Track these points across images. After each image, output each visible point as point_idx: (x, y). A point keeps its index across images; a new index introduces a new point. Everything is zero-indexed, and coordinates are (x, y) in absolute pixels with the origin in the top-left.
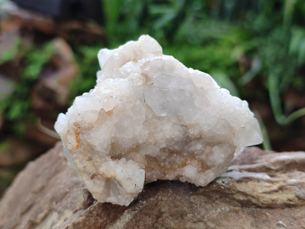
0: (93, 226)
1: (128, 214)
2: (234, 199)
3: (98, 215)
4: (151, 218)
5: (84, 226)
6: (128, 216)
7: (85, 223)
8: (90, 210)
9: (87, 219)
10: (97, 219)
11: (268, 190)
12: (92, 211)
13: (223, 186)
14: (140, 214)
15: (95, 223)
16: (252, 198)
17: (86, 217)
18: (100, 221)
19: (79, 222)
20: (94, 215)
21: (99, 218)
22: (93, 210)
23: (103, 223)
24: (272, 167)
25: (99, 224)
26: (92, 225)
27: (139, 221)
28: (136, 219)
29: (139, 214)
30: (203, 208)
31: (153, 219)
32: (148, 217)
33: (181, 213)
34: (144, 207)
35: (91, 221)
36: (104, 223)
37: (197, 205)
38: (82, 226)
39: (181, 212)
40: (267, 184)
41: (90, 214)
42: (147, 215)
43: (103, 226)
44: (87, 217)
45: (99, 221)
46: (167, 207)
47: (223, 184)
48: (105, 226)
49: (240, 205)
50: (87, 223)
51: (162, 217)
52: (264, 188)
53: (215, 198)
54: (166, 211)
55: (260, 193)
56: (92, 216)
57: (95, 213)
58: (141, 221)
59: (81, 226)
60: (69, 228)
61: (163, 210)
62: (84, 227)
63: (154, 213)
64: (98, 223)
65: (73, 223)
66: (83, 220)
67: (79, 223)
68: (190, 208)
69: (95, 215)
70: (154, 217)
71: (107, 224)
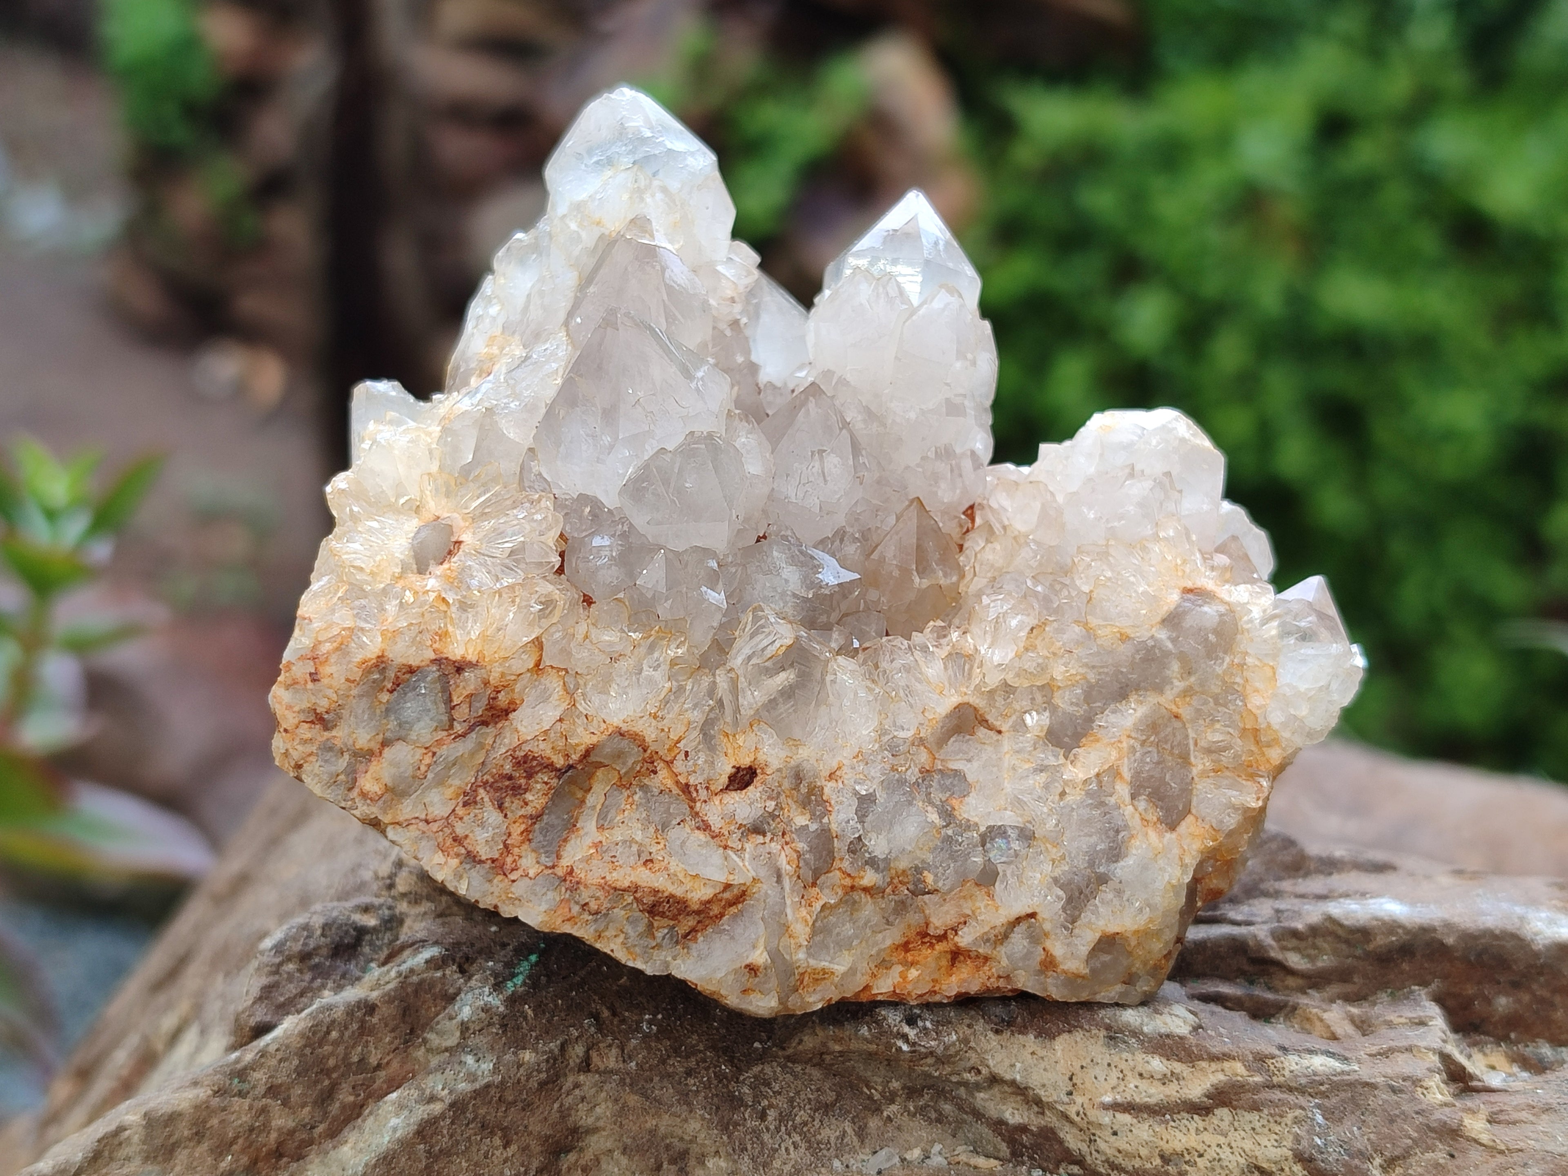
0: (240, 1141)
1: (397, 1115)
2: (978, 1115)
3: (272, 1091)
4: (513, 1148)
5: (197, 1134)
6: (394, 1121)
7: (205, 1122)
8: (238, 1061)
9: (216, 1102)
10: (264, 1110)
11: (1154, 1093)
12: (245, 1068)
13: (905, 1037)
14: (452, 1123)
15: (252, 1130)
16: (1067, 1127)
17: (215, 1093)
18: (281, 1121)
19: (173, 1113)
20: (254, 1087)
21: (275, 1105)
22: (253, 1067)
23: (292, 1132)
24: (1294, 960)
25: (274, 1135)
26: (236, 1138)
27: (446, 1153)
28: (432, 1147)
29: (448, 1121)
30: (797, 1138)
31: (530, 1157)
32: (497, 1141)
33: (679, 1146)
34: (476, 1093)
35: (233, 1117)
36: (297, 1134)
37: (763, 1116)
38: (186, 1133)
39: (675, 1141)
40: (1157, 1064)
41: (236, 1080)
42: (492, 1133)
43: (291, 1146)
44: (220, 1092)
45: (273, 1123)
46: (603, 1106)
47: (906, 1029)
48: (299, 1147)
49: (1004, 1149)
50: (214, 1122)
51: (582, 1150)
52: (1133, 1082)
53: (882, 1093)
54: (601, 1124)
55: (1106, 1107)
56: (241, 1094)
57: (259, 1077)
58: (457, 1154)
59: (184, 1130)
60: (127, 1133)
61: (583, 1117)
62: (199, 1142)
63: (536, 1127)
64: (266, 1127)
65: (145, 1114)
66: (196, 1107)
67: (172, 1118)
68: (715, 1131)
69: (261, 1089)
70: (535, 1147)
71: (311, 1142)
